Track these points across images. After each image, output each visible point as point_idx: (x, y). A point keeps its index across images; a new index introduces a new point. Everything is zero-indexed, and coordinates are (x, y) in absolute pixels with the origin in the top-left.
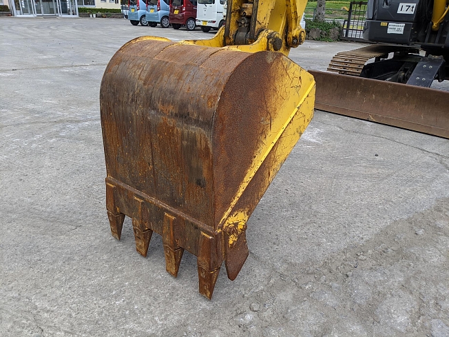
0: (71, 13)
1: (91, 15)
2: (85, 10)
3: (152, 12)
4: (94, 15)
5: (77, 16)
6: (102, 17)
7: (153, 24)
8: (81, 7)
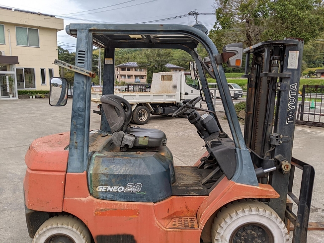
0: (11, 96)
1: (31, 97)
2: (26, 92)
4: (34, 97)
5: (17, 98)
6: (41, 97)
8: (22, 90)
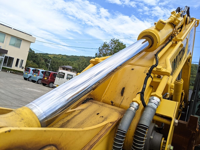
1: (8, 71)
2: (6, 69)
3: (35, 76)
5: (0, 70)
6: (13, 73)
7: (34, 81)
8: (4, 67)
